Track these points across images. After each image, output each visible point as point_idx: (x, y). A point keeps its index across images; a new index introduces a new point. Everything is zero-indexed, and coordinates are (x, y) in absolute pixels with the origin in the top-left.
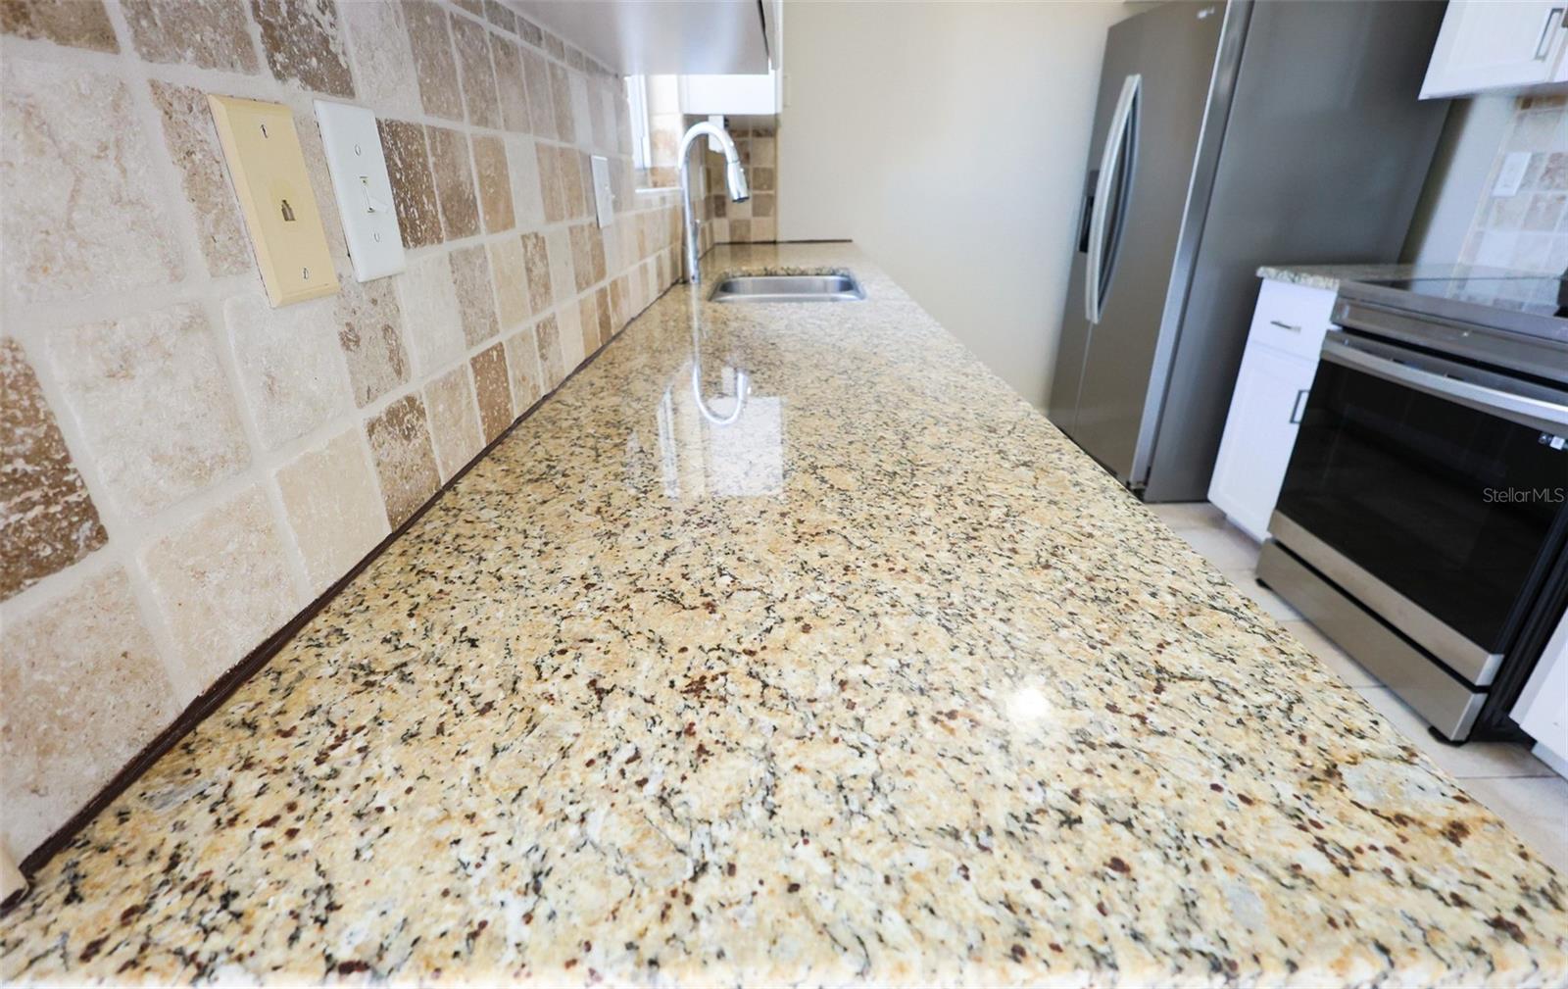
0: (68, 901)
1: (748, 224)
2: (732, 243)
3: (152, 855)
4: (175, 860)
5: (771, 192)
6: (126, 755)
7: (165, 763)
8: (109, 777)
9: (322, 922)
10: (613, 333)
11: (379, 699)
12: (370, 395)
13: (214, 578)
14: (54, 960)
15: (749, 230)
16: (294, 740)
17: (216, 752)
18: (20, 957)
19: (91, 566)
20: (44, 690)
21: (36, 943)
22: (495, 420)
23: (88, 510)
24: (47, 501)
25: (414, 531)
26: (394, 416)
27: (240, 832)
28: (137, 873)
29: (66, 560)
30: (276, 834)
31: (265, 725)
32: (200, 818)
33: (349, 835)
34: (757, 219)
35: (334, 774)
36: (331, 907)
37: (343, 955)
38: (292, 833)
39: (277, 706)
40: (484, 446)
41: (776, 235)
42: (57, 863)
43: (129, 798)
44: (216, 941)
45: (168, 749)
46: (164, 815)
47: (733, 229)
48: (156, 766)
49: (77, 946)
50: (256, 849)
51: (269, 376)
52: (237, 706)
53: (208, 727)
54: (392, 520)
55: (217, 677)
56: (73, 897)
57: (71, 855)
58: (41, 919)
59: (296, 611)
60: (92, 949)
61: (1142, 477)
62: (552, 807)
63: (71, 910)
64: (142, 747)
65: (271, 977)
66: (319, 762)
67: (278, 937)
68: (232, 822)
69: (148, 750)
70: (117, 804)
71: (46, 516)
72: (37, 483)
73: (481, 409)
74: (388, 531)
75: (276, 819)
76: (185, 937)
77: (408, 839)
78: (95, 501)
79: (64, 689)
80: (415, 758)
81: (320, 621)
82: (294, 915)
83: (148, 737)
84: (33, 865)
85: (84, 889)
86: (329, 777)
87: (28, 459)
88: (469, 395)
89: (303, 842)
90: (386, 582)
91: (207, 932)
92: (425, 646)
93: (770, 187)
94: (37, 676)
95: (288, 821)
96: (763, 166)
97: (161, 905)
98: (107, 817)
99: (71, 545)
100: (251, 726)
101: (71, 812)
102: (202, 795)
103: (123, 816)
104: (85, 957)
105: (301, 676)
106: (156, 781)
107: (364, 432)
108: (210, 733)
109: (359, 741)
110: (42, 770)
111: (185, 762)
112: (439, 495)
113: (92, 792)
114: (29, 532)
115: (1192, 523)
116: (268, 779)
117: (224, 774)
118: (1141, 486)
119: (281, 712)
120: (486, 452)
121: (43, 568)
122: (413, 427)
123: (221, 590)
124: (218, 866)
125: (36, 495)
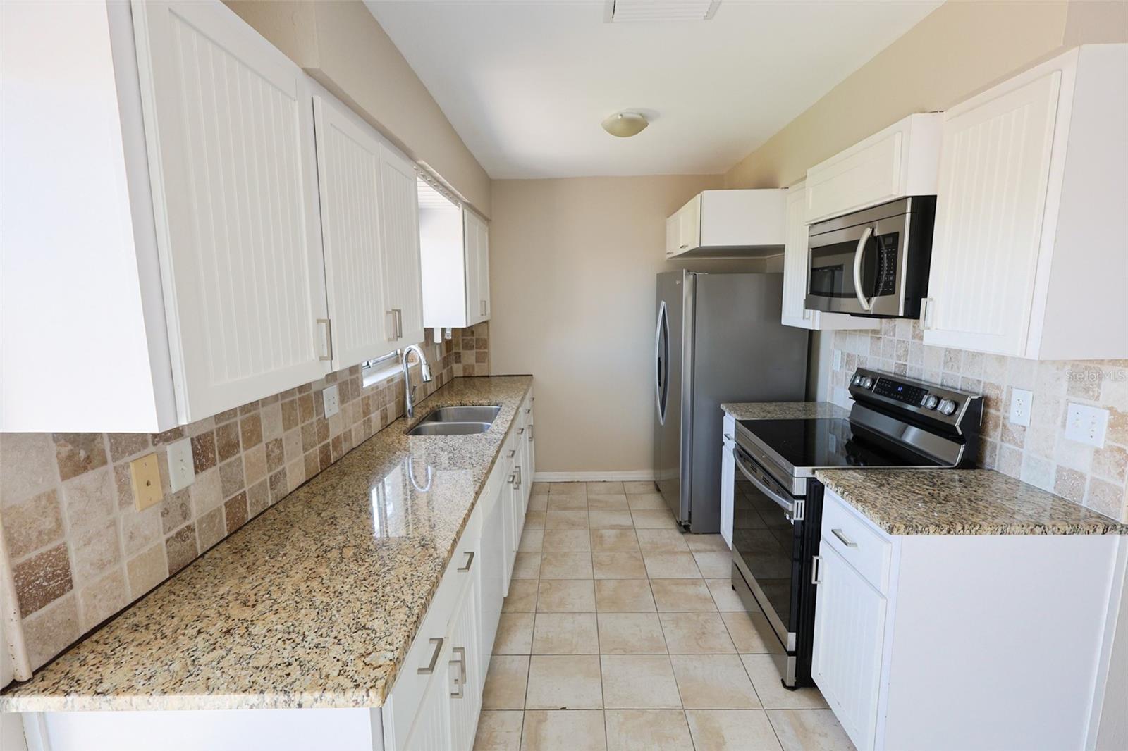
0: (41, 681)
1: (473, 367)
2: (464, 377)
3: (63, 672)
4: (68, 673)
5: (487, 350)
6: (63, 648)
7: (71, 652)
8: (56, 654)
9: (97, 685)
10: (332, 462)
11: (137, 635)
12: (170, 529)
13: (99, 597)
14: (36, 692)
15: (474, 369)
16: (108, 646)
17: (86, 649)
18: (29, 691)
19: (68, 595)
20: (49, 628)
21: (33, 689)
22: (235, 523)
23: (70, 581)
24: (62, 579)
25: (178, 576)
26: (179, 534)
27: (86, 667)
28: (58, 676)
29: (62, 594)
30: (94, 668)
31: (101, 642)
32: (77, 664)
33: (112, 667)
34: (478, 364)
35: (115, 654)
36: (101, 683)
37: (99, 691)
38: (98, 668)
39: (107, 636)
40: (226, 535)
41: (489, 371)
42: (40, 674)
43: (60, 660)
44: (72, 689)
45: (73, 648)
46: (68, 663)
47: (465, 370)
48: (69, 652)
49: (42, 689)
50: (88, 671)
51: (131, 533)
52: (95, 637)
53: (86, 642)
54: (170, 572)
55: (92, 627)
56: (43, 680)
57: (44, 672)
58: (35, 684)
59: (124, 607)
60: (45, 690)
61: (687, 519)
62: (164, 662)
63: (41, 683)
64: (66, 646)
65: (82, 695)
66: (112, 651)
67: (86, 688)
68: (84, 665)
69: (68, 648)
70: (57, 661)
71: (60, 584)
72: (61, 576)
73: (227, 521)
74: (168, 576)
75: (95, 664)
76: (66, 688)
77: (126, 668)
78: (73, 579)
79: (53, 628)
80: (137, 650)
81: (130, 611)
82: (92, 684)
83: (69, 644)
84: (35, 673)
85: (45, 678)
86: (113, 655)
87: (60, 570)
88: (221, 516)
89: (99, 670)
90: (159, 596)
91: (71, 687)
92: (158, 619)
93: (485, 348)
94: (48, 624)
95: (98, 665)
96: (482, 337)
97: (62, 682)
98: (54, 664)
99: (64, 590)
100: (97, 642)
101: (46, 662)
102: (79, 659)
103: (58, 664)
104: (43, 691)
105: (117, 627)
106: (68, 656)
107: (164, 543)
108: (86, 644)
109: (125, 646)
110: (42, 649)
111: (77, 651)
112: (196, 559)
113: (52, 657)
114: (56, 588)
115: (715, 548)
116: (97, 655)
117: (86, 654)
118: (687, 523)
119: (107, 638)
120: (226, 538)
121: (57, 596)
122: (188, 536)
123: (100, 600)
124: (77, 675)
125: (59, 579)
